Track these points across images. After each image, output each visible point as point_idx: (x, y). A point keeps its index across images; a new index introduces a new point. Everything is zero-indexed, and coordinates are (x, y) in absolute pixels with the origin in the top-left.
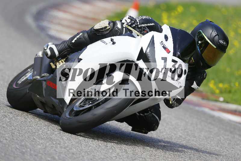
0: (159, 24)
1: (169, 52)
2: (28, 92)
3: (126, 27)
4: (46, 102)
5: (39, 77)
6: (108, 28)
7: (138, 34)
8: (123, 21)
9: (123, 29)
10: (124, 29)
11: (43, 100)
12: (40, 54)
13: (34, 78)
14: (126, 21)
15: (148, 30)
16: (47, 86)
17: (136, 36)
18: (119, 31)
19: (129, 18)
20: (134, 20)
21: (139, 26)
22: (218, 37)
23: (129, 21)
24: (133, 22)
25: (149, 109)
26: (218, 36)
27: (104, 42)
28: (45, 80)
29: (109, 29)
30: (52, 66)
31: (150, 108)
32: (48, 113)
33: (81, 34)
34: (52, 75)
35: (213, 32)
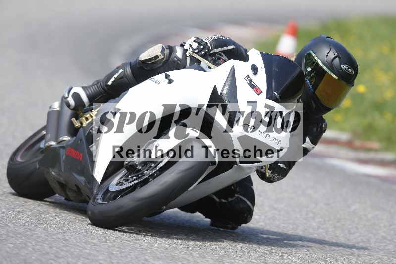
0: (242, 47)
1: (259, 92)
2: (39, 168)
3: (190, 56)
4: (65, 182)
5: (54, 143)
6: (160, 58)
7: (210, 65)
8: (186, 46)
9: (186, 59)
10: (188, 59)
11: (62, 179)
12: (56, 106)
13: (47, 144)
14: (190, 45)
15: (225, 58)
16: (67, 156)
17: (206, 68)
18: (179, 62)
19: (195, 41)
20: (204, 43)
21: (212, 52)
22: (339, 60)
23: (195, 45)
24: (202, 47)
25: (232, 187)
26: (339, 58)
27: (156, 81)
28: (63, 147)
29: (163, 59)
30: (75, 124)
31: (235, 185)
32: (72, 201)
33: (121, 71)
34: (75, 138)
35: (331, 52)
